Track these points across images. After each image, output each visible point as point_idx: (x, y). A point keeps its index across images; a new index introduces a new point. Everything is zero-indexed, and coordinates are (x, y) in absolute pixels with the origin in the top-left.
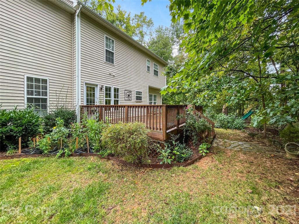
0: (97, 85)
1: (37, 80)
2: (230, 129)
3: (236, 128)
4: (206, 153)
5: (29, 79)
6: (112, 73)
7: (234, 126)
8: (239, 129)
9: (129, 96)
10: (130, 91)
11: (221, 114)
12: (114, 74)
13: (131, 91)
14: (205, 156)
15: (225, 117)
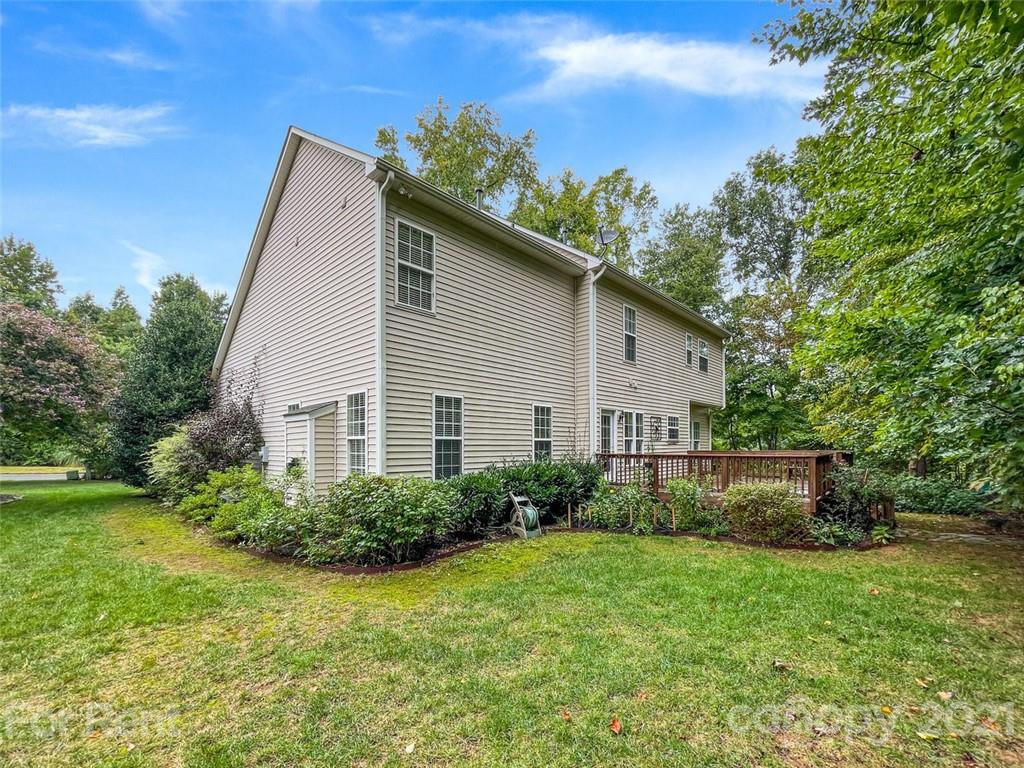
0: (613, 412)
2: (936, 513)
3: (952, 512)
4: (888, 539)
6: (634, 381)
7: (949, 507)
8: (963, 513)
9: (657, 429)
10: (659, 418)
11: (907, 476)
12: (636, 384)
13: (661, 418)
14: (887, 545)
15: (917, 484)
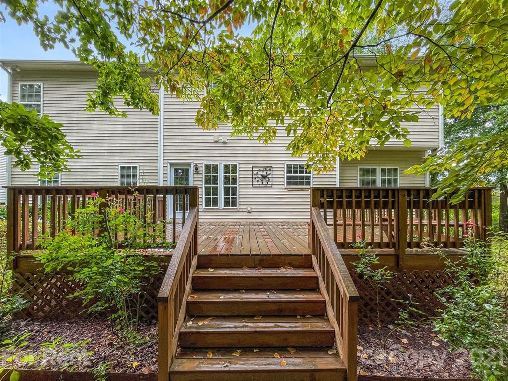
0: (190, 165)
1: (129, 169)
5: (122, 169)
6: (221, 138)
9: (264, 177)
10: (268, 167)
12: (224, 140)
13: (272, 167)
